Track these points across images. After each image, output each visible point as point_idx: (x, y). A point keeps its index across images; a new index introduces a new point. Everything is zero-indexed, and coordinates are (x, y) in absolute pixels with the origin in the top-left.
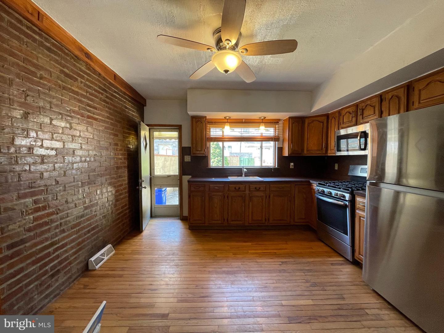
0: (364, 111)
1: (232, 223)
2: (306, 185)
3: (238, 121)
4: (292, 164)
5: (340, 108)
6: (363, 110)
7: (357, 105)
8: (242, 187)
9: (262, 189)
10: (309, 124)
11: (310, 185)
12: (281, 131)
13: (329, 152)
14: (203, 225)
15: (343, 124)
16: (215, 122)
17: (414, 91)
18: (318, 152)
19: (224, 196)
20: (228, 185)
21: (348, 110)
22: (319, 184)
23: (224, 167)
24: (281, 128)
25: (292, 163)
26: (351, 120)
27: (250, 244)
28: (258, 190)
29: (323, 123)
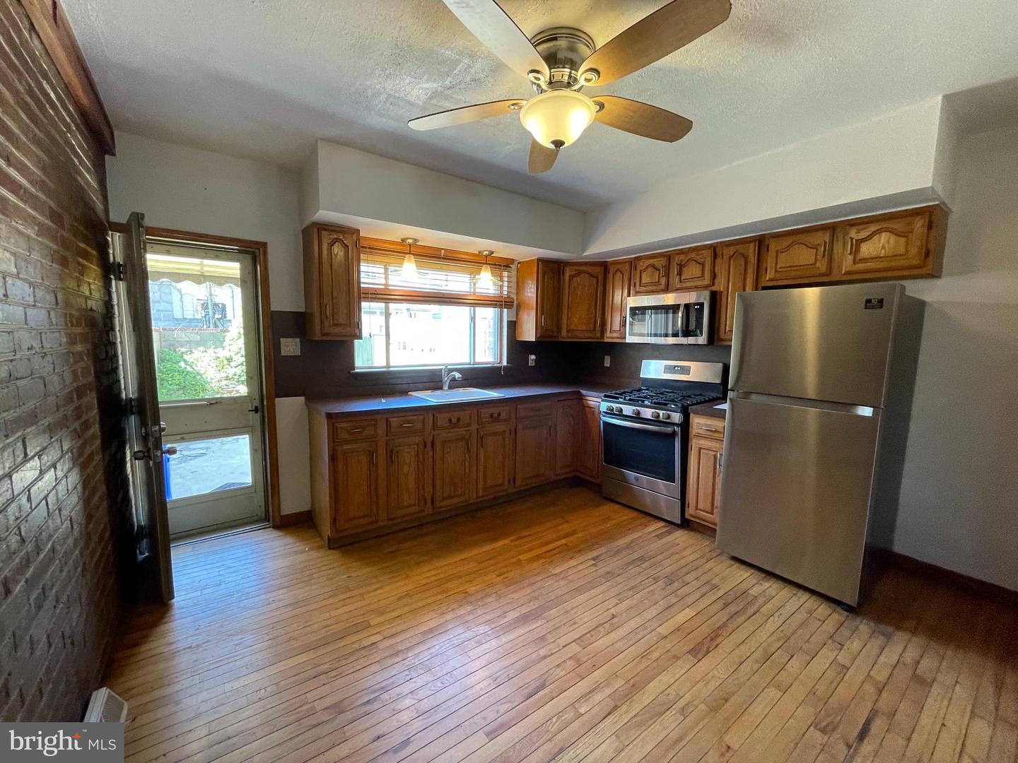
0: (684, 270)
1: (443, 504)
2: (573, 399)
3: (430, 252)
4: (533, 357)
5: (634, 256)
6: (681, 266)
7: (668, 257)
8: (464, 415)
9: (503, 416)
10: (572, 277)
11: (581, 398)
12: (514, 285)
13: (608, 334)
14: (375, 526)
15: (640, 286)
16: (372, 248)
17: (768, 250)
18: (587, 335)
19: (425, 443)
20: (434, 416)
21: (651, 261)
22: (606, 396)
23: (391, 369)
24: (514, 280)
25: (531, 354)
26: (657, 281)
27: (507, 541)
28: (495, 419)
29: (597, 278)
